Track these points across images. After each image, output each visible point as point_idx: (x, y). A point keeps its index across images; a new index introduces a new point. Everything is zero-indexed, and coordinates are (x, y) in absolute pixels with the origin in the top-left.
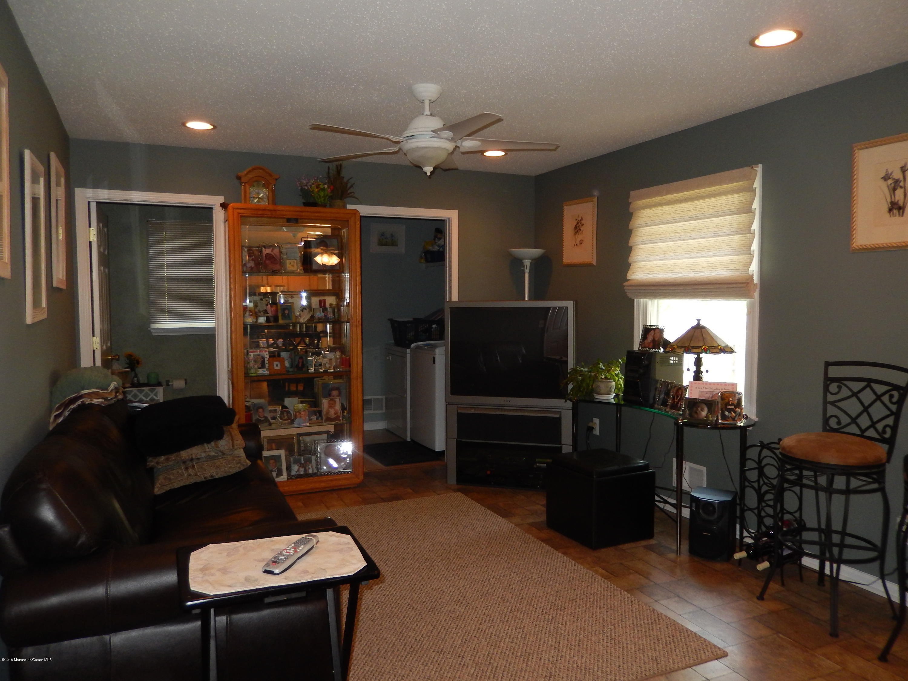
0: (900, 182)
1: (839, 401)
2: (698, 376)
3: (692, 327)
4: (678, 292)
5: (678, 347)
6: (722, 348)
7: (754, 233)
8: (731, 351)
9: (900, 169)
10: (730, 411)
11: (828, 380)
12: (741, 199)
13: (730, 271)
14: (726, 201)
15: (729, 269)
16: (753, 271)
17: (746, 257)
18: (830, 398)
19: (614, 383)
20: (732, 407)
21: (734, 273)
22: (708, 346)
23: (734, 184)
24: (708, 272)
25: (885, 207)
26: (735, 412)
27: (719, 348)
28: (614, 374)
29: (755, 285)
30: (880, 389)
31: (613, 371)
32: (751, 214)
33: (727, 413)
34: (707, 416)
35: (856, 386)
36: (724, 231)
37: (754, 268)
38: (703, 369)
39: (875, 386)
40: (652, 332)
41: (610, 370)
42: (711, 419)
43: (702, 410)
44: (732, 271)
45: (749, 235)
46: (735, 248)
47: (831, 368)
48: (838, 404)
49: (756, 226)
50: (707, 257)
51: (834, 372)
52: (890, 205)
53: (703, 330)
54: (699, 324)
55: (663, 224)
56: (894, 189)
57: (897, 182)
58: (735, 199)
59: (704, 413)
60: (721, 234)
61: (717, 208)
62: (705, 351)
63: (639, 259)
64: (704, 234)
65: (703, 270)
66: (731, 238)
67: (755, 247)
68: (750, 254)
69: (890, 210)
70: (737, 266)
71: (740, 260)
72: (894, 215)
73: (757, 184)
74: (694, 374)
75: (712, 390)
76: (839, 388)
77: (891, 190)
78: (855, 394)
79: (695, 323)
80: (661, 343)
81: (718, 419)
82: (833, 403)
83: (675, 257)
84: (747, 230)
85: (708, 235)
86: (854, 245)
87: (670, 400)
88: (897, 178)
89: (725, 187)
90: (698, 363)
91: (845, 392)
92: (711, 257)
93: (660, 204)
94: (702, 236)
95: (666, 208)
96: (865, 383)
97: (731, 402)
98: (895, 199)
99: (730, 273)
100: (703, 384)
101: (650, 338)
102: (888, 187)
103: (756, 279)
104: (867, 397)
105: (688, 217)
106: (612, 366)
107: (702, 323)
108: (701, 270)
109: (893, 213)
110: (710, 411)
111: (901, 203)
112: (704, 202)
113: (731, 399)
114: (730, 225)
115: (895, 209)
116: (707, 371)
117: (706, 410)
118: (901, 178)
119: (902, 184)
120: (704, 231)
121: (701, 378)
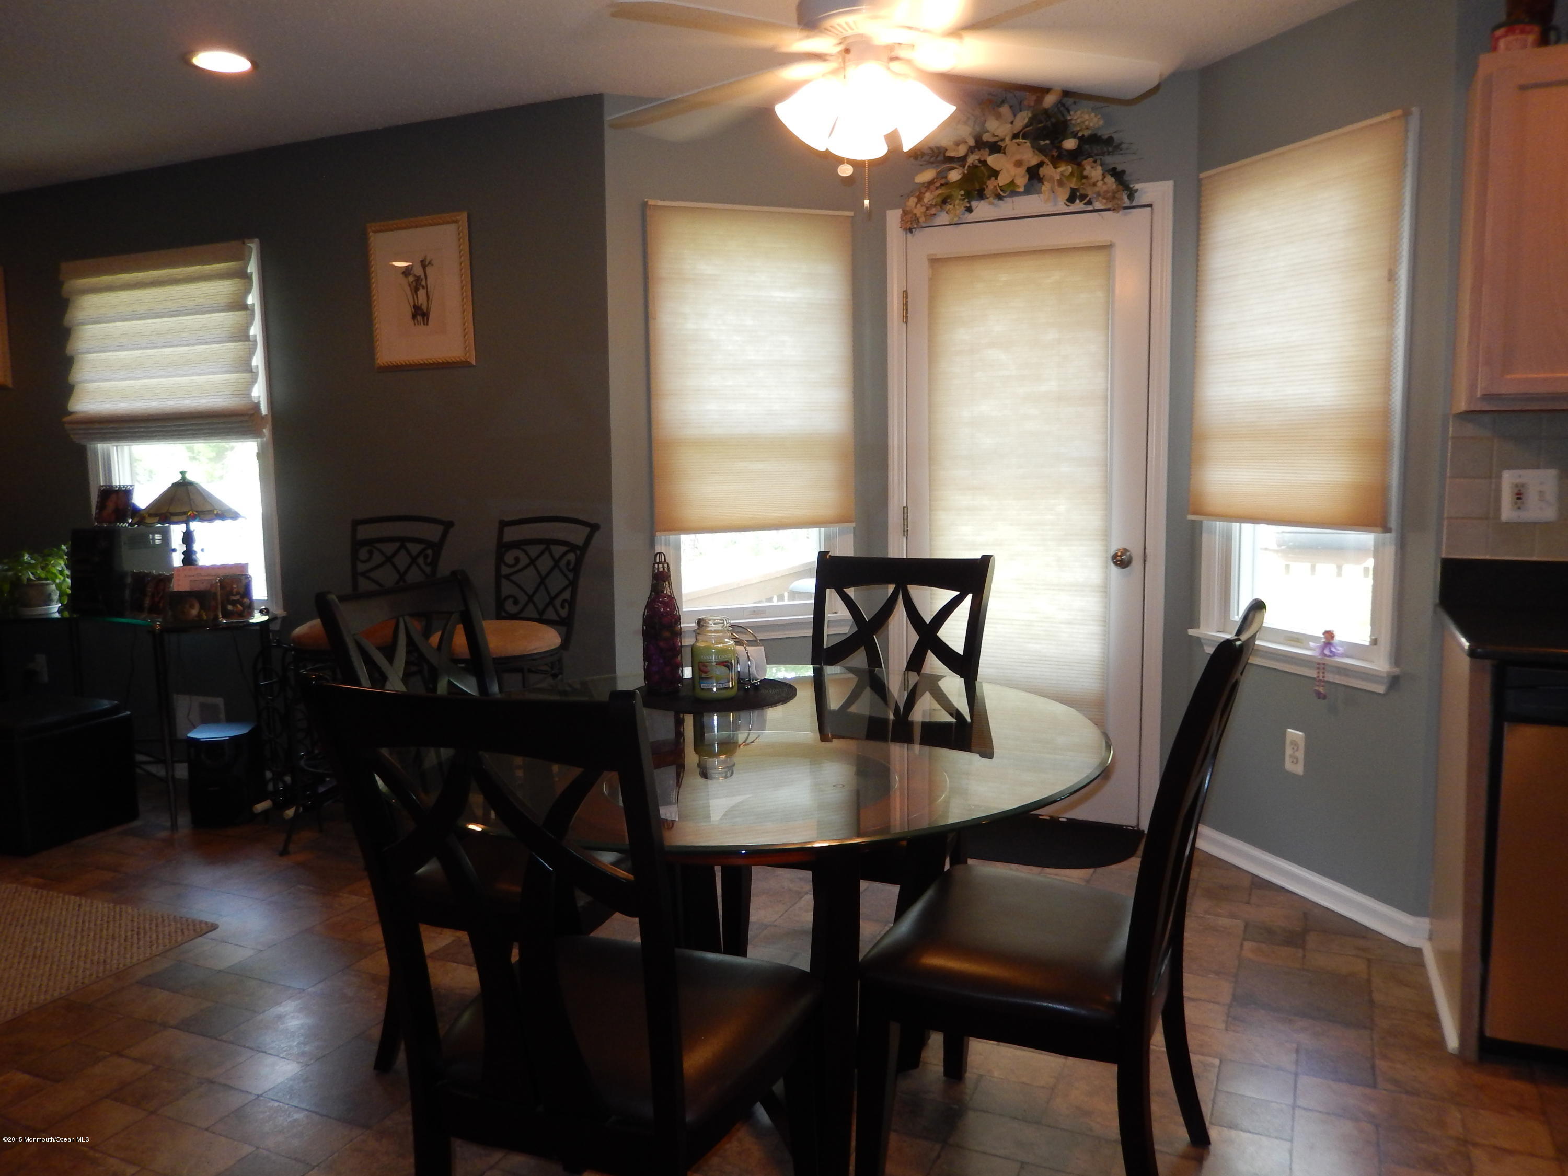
0: (422, 280)
1: (372, 570)
2: (189, 557)
3: (173, 484)
4: (154, 432)
5: (150, 515)
6: (219, 512)
7: (255, 341)
8: (234, 516)
9: (420, 264)
10: (234, 603)
11: (357, 545)
12: (234, 289)
13: (226, 396)
14: (213, 291)
15: (225, 393)
16: (259, 397)
17: (247, 376)
18: (361, 567)
19: (53, 587)
20: (238, 597)
21: (233, 399)
22: (197, 511)
23: (222, 265)
24: (196, 398)
25: (408, 311)
26: (242, 605)
27: (215, 512)
28: (56, 572)
29: (263, 418)
30: (415, 548)
31: (54, 566)
32: (248, 312)
33: (230, 607)
34: (199, 615)
35: (389, 548)
36: (213, 336)
37: (259, 392)
38: (196, 547)
39: (409, 545)
40: (113, 497)
41: (47, 565)
42: (205, 617)
43: (192, 607)
44: (229, 396)
45: (247, 343)
46: (231, 363)
47: (360, 528)
48: (372, 575)
49: (256, 330)
50: (193, 375)
51: (365, 532)
52: (413, 310)
53: (189, 487)
54: (184, 478)
55: (121, 321)
56: (416, 290)
57: (418, 279)
58: (223, 288)
59: (194, 612)
60: (208, 340)
61: (201, 300)
62: (194, 518)
63: (87, 378)
64: (184, 339)
65: (187, 396)
66: (224, 347)
67: (258, 360)
68: (251, 371)
69: (414, 316)
70: (236, 389)
71: (240, 381)
72: (419, 323)
73: (253, 268)
74: (183, 556)
75: (210, 578)
76: (371, 553)
77: (413, 291)
78: (389, 559)
79: (177, 478)
80: (129, 513)
81: (216, 618)
82: (364, 574)
83: (145, 374)
84: (242, 335)
85: (191, 342)
86: (379, 361)
87: (147, 602)
88: (418, 275)
89: (208, 268)
90: (188, 538)
91: (377, 558)
92: (199, 375)
93: (110, 288)
94: (182, 343)
95: (124, 295)
96: (398, 544)
97: (235, 590)
98: (418, 302)
99: (228, 399)
100: (196, 569)
101: (111, 506)
102: (410, 286)
103: (264, 410)
104: (402, 561)
105: (158, 311)
106: (50, 558)
107: (190, 477)
108: (185, 396)
109: (417, 320)
110: (202, 607)
111: (424, 308)
112: (181, 288)
113: (235, 586)
114: (220, 326)
115: (419, 315)
116: (202, 550)
117: (197, 606)
118: (423, 276)
119: (423, 283)
120: (184, 335)
121: (195, 561)
